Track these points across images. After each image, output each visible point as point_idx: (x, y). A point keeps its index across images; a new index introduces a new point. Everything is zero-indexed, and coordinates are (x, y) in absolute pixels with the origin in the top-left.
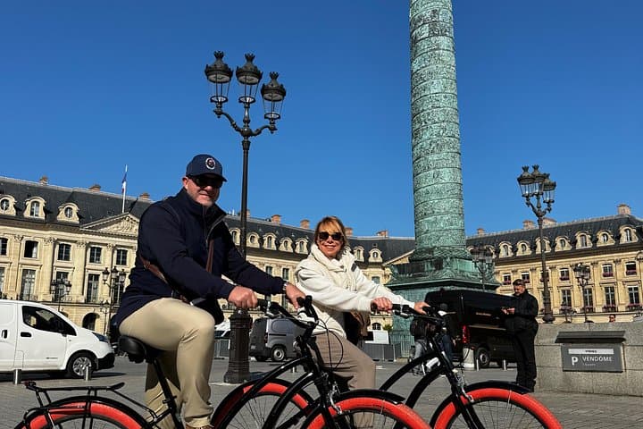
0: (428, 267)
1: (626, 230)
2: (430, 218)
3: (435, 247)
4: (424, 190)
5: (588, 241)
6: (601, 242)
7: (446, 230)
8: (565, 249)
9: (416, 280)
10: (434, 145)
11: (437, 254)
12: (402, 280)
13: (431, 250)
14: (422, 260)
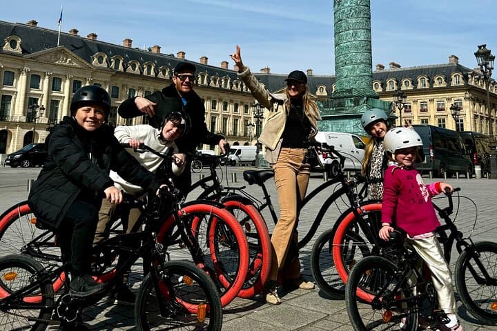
0: (348, 103)
1: (455, 76)
2: (349, 66)
3: (352, 89)
4: (345, 45)
5: (427, 83)
6: (437, 84)
7: (361, 76)
8: (409, 88)
9: (338, 113)
10: (353, 11)
11: (355, 93)
12: (327, 112)
13: (350, 91)
14: (344, 98)
